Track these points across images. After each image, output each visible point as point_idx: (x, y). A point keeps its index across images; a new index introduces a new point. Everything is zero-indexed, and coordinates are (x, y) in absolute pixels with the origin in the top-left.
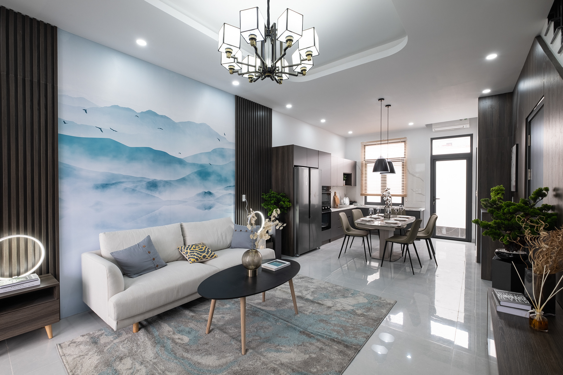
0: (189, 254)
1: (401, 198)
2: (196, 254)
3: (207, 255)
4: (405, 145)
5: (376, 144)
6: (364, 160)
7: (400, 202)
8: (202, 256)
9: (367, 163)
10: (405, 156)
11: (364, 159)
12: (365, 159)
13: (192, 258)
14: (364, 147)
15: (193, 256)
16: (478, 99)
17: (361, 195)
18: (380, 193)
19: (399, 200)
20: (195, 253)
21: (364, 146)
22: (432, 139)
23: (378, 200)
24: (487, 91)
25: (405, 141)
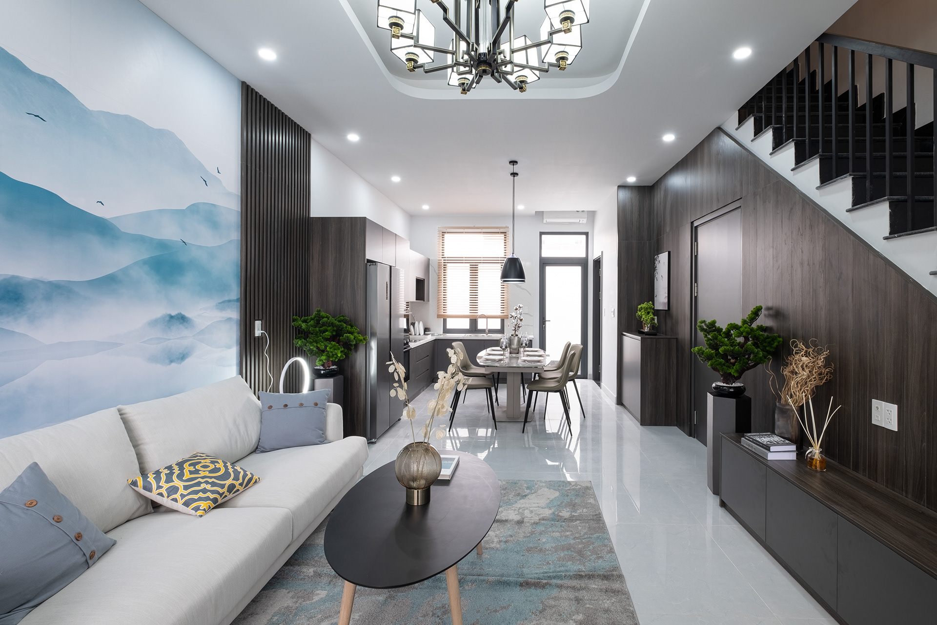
0: (181, 491)
1: (499, 320)
2: (208, 487)
3: (237, 483)
4: (505, 238)
5: (463, 233)
6: (442, 258)
7: (498, 326)
8: (226, 487)
9: (447, 263)
10: (506, 255)
11: (442, 255)
12: (444, 255)
13: (200, 499)
14: (442, 235)
15: (201, 495)
16: (617, 187)
17: (438, 317)
18: (468, 313)
19: (496, 324)
20: (203, 486)
21: (443, 233)
22: (542, 233)
23: (465, 324)
24: (631, 180)
25: (506, 233)
